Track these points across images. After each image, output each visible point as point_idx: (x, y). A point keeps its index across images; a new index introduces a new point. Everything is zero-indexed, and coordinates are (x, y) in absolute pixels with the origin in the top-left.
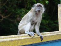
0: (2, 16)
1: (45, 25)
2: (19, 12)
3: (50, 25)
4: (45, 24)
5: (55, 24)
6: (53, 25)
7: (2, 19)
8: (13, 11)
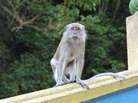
0: (21, 21)
1: (101, 36)
2: (52, 11)
3: (110, 35)
4: (101, 34)
5: (119, 34)
6: (115, 35)
7: (21, 27)
8: (41, 9)
